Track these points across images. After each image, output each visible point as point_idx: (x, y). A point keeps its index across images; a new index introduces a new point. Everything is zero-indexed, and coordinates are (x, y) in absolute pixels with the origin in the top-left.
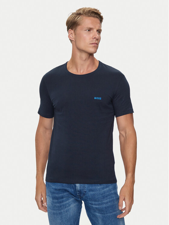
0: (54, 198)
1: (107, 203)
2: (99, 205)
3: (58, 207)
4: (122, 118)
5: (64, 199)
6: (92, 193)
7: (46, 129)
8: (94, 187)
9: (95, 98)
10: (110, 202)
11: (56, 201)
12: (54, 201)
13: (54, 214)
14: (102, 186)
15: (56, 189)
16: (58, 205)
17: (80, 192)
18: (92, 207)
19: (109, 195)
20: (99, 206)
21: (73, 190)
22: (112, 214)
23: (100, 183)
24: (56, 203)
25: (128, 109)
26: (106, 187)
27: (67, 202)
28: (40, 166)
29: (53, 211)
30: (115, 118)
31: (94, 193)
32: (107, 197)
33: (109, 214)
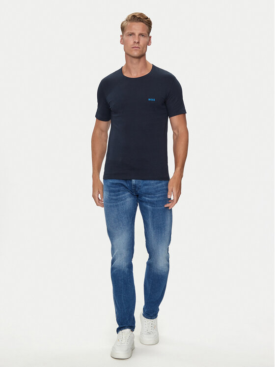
0: (110, 191)
1: (159, 197)
2: (151, 197)
3: (115, 200)
4: (175, 118)
5: (121, 192)
6: (146, 187)
7: (102, 131)
8: (147, 182)
9: (149, 100)
10: (161, 196)
11: (113, 194)
12: (111, 194)
13: (111, 206)
14: (156, 181)
15: (113, 184)
16: (114, 197)
17: (135, 186)
18: (145, 199)
19: (161, 190)
20: (151, 199)
21: (129, 185)
22: (161, 208)
23: (154, 179)
24: (113, 196)
25: (180, 110)
26: (160, 183)
27: (124, 195)
28: (96, 165)
29: (109, 204)
30: (169, 119)
31: (148, 187)
32: (159, 191)
33: (158, 208)
